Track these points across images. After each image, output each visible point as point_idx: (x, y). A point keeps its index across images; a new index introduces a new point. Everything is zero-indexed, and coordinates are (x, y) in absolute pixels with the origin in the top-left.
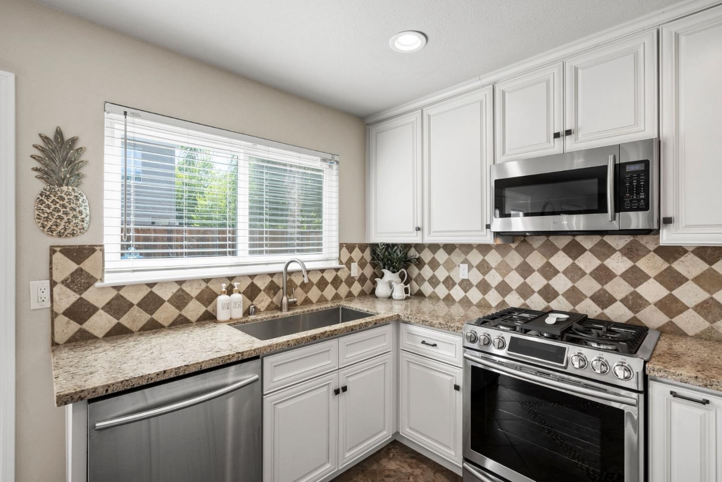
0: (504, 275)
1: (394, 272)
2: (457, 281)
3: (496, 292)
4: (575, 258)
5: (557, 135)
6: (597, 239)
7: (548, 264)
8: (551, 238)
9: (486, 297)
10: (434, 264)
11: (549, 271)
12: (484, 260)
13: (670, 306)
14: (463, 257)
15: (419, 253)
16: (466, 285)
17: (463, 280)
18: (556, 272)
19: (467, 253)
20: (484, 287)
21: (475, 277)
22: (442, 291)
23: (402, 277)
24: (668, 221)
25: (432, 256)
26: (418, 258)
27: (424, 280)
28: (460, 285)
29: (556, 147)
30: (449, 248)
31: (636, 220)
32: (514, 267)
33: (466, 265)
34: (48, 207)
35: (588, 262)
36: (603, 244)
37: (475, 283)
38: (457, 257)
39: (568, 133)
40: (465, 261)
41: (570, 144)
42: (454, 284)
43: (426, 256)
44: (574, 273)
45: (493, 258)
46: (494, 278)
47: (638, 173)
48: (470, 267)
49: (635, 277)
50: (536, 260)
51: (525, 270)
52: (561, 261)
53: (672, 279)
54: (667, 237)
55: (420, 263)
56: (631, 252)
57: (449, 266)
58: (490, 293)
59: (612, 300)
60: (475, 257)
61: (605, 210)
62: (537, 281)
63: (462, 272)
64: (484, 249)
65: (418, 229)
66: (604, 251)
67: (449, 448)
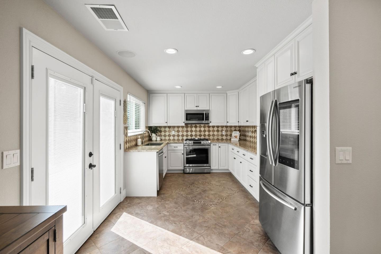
0: (183, 133)
1: (155, 134)
2: (172, 135)
3: (181, 137)
4: (196, 128)
5: (196, 106)
6: (199, 125)
7: (191, 130)
8: (192, 125)
9: (179, 138)
10: (165, 131)
11: (192, 131)
12: (178, 130)
13: (209, 135)
14: (173, 129)
15: (160, 129)
16: (174, 136)
17: (173, 135)
18: (193, 131)
19: (174, 128)
20: (178, 136)
21: (176, 134)
22: (167, 138)
23: (156, 135)
24: (211, 122)
25: (164, 129)
26: (160, 130)
27: (162, 136)
28: (172, 136)
29: (196, 109)
30: (169, 127)
31: (207, 122)
32: (185, 131)
33: (174, 131)
34: (125, 117)
35: (198, 129)
36: (200, 126)
37: (176, 135)
38: (171, 129)
39: (198, 106)
40: (174, 130)
41: (198, 109)
42: (171, 136)
43: (163, 129)
44: (196, 131)
45: (180, 129)
46: (180, 134)
47: (208, 115)
48: (175, 131)
49: (205, 131)
50: (189, 129)
51: (187, 131)
52: (194, 129)
53: (209, 131)
54: (211, 125)
55: (161, 131)
56: (204, 127)
57: (169, 131)
58: (180, 137)
59: (202, 135)
60: (176, 129)
61: (204, 120)
62: (189, 133)
63: (173, 133)
64: (178, 127)
65: (166, 122)
66: (200, 127)
67: (181, 167)
